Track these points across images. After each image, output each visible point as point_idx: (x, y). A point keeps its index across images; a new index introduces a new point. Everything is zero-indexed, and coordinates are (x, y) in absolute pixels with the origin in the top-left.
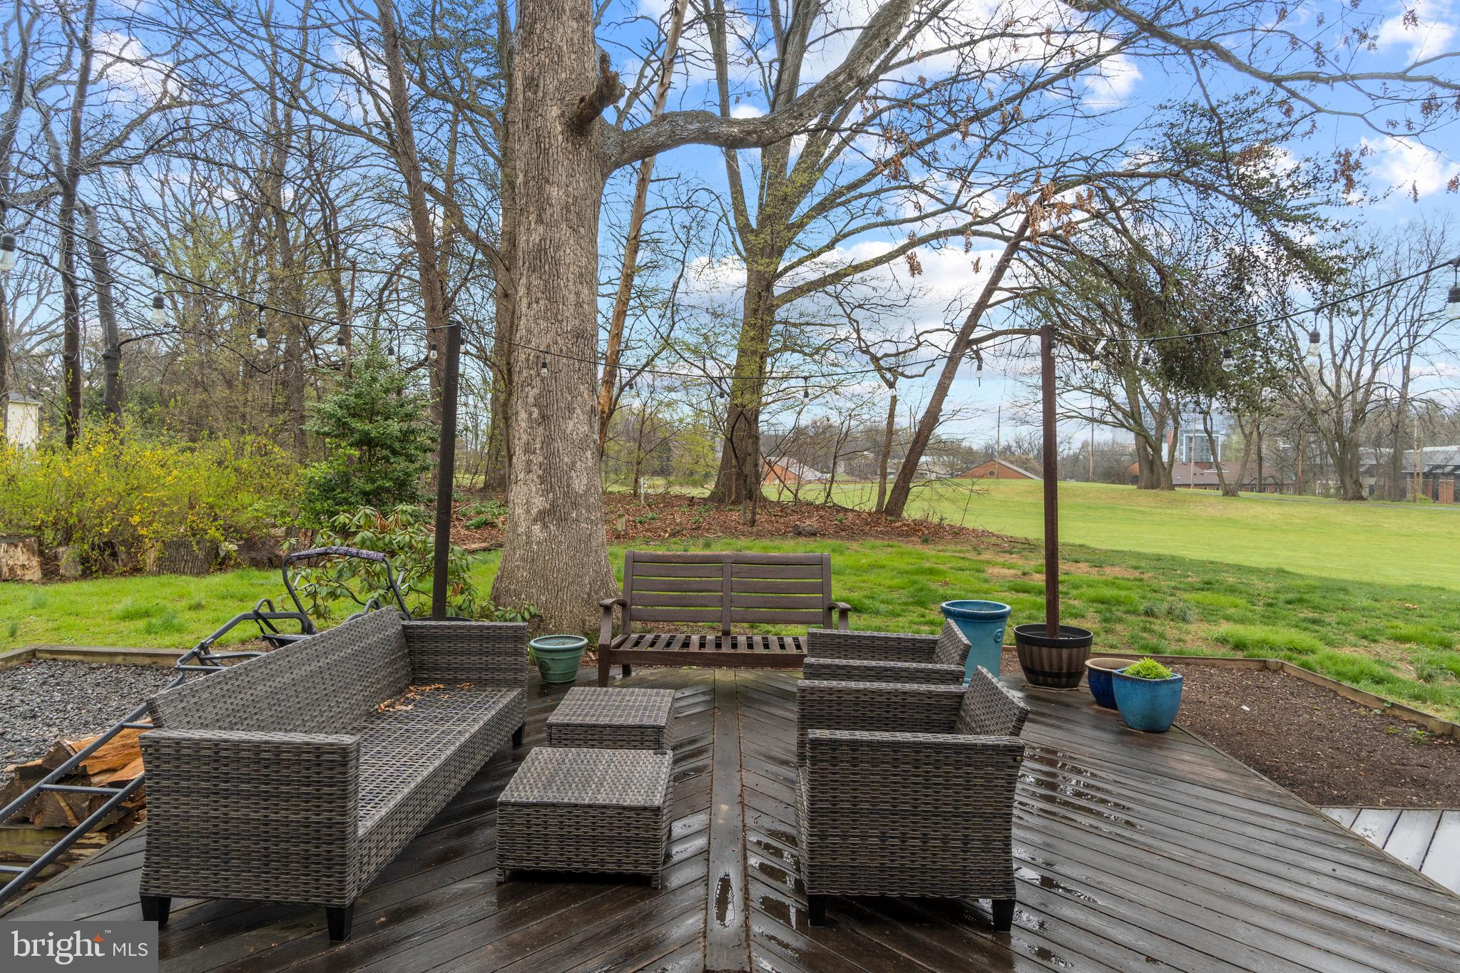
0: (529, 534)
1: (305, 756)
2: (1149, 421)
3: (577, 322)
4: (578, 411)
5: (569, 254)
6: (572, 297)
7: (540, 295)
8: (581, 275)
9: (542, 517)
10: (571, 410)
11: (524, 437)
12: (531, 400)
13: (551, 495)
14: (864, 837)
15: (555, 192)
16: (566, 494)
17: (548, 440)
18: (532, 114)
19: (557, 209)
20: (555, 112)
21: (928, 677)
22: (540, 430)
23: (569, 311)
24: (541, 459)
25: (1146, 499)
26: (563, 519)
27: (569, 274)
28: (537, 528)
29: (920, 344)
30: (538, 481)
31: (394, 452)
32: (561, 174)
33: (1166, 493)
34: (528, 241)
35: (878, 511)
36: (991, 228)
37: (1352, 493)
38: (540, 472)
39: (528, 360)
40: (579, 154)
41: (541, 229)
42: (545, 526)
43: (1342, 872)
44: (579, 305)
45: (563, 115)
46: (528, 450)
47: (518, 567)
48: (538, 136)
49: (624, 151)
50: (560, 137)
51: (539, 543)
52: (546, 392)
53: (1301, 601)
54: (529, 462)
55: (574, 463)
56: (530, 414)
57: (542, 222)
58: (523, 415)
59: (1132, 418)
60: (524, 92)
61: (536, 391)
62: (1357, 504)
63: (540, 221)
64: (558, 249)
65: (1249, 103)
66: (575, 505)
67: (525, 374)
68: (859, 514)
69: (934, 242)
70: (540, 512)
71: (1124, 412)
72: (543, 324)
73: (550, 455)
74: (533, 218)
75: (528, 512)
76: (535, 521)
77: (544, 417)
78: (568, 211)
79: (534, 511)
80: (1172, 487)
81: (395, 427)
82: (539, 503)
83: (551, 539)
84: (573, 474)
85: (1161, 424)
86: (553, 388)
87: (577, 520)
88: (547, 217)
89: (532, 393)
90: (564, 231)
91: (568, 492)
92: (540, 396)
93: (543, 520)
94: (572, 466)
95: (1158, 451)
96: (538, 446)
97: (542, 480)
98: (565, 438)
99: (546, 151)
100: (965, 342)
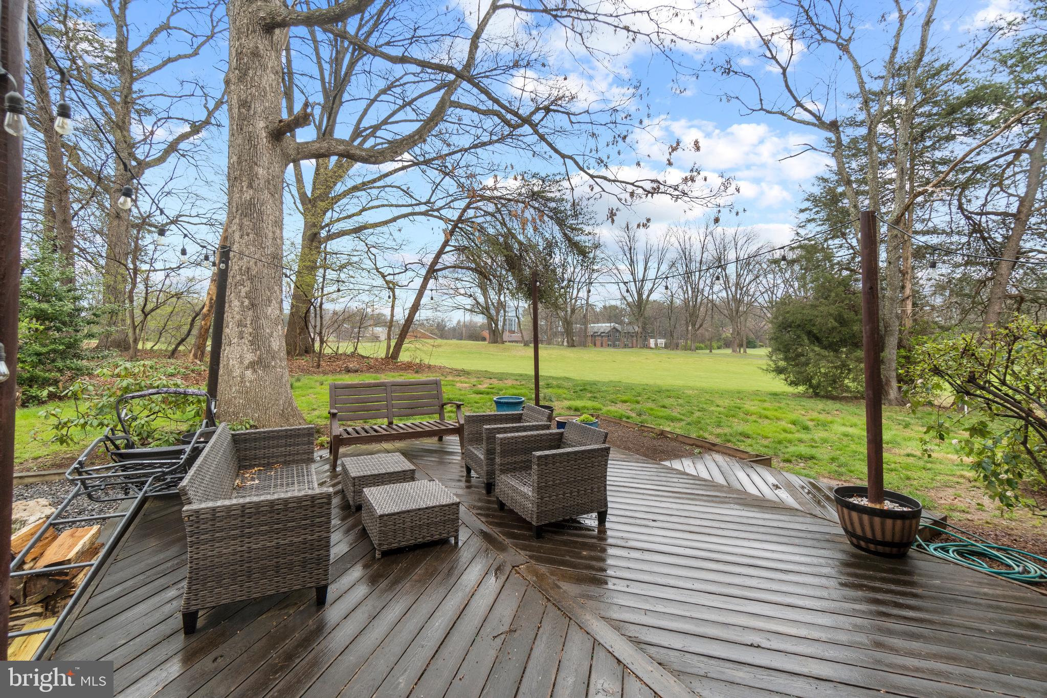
0: (242, 376)
1: (304, 503)
2: (493, 312)
3: (273, 249)
4: (274, 302)
5: (268, 208)
6: (271, 234)
7: (249, 231)
8: (276, 222)
9: (252, 365)
10: (270, 301)
11: (238, 317)
12: (243, 294)
13: (258, 352)
14: (557, 496)
15: (261, 171)
16: (268, 352)
17: (256, 319)
18: (246, 123)
19: (262, 182)
20: (261, 124)
21: (525, 429)
22: (250, 313)
23: (269, 242)
24: (251, 330)
25: (493, 348)
26: (266, 367)
27: (269, 220)
28: (249, 373)
29: (407, 270)
30: (249, 344)
31: (64, 324)
32: (265, 160)
33: (501, 345)
34: (240, 198)
35: (387, 357)
36: (436, 213)
37: (572, 345)
38: (251, 338)
39: (241, 270)
40: (276, 151)
41: (251, 192)
42: (255, 371)
43: (681, 480)
44: (274, 239)
45: (267, 127)
46: (240, 324)
47: (235, 398)
48: (250, 137)
49: (298, 153)
50: (265, 140)
51: (250, 382)
52: (254, 290)
53: (585, 389)
54: (241, 333)
55: (272, 333)
56: (242, 303)
57: (252, 187)
58: (236, 303)
59: (485, 311)
60: (239, 108)
61: (247, 289)
62: (573, 349)
63: (250, 186)
64: (262, 205)
65: (557, 178)
66: (273, 358)
67: (238, 278)
68: (377, 359)
69: (411, 217)
70: (250, 362)
71: (483, 307)
72: (252, 249)
73: (257, 328)
74: (245, 184)
75: (241, 363)
76: (247, 368)
77: (253, 305)
78: (269, 183)
79: (246, 362)
80: (503, 342)
81: (69, 306)
82: (249, 357)
83: (260, 379)
84: (272, 339)
85: (498, 313)
86: (259, 287)
87: (274, 367)
88: (255, 185)
89: (244, 291)
90: (266, 195)
91: (269, 350)
92: (250, 292)
93: (253, 368)
94: (271, 335)
95: (497, 325)
96: (248, 322)
97: (252, 343)
98: (267, 317)
99: (255, 147)
100: (432, 272)
